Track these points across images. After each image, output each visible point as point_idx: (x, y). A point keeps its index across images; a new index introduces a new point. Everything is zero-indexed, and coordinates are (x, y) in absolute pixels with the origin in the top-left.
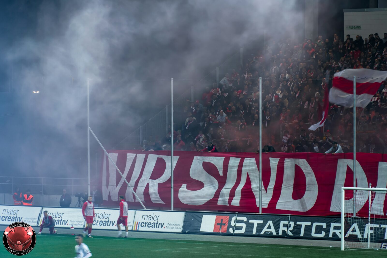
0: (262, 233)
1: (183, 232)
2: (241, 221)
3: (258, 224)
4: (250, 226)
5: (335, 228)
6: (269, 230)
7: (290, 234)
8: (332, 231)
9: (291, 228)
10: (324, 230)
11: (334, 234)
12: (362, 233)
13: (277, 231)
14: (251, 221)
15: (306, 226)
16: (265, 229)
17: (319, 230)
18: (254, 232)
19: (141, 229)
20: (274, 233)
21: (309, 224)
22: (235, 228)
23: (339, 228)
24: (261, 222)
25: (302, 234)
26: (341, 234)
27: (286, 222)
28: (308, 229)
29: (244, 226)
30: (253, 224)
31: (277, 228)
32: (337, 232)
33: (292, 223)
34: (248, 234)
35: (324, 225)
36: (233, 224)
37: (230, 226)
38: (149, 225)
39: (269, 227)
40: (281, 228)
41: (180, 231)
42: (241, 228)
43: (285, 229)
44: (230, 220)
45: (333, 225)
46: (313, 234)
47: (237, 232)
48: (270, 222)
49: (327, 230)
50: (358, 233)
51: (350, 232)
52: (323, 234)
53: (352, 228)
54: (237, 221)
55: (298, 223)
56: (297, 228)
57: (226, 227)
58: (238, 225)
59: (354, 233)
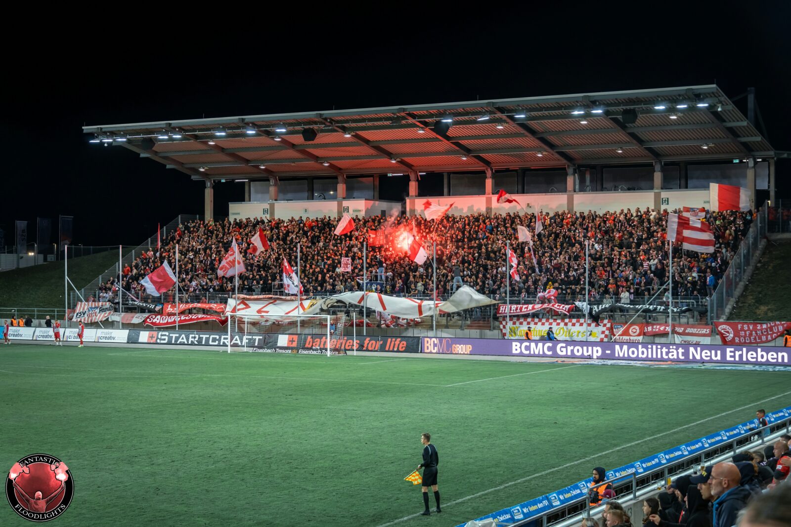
0: (178, 342)
1: (128, 343)
2: (165, 335)
3: (176, 337)
4: (170, 338)
5: (224, 339)
6: (182, 340)
7: (196, 343)
8: (222, 340)
9: (197, 339)
10: (217, 340)
11: (224, 343)
12: (242, 342)
13: (188, 341)
14: (171, 335)
15: (206, 338)
16: (180, 340)
17: (214, 340)
18: (173, 342)
19: (100, 341)
20: (186, 342)
21: (208, 336)
22: (161, 339)
23: (227, 339)
24: (178, 335)
25: (203, 343)
26: (228, 342)
27: (194, 336)
28: (207, 339)
29: (166, 338)
30: (172, 337)
31: (188, 339)
32: (226, 341)
33: (197, 336)
34: (169, 343)
35: (218, 337)
36: (159, 337)
37: (158, 338)
38: (106, 338)
39: (183, 339)
40: (190, 339)
41: (126, 342)
42: (164, 340)
43: (193, 340)
44: (158, 335)
45: (223, 337)
46: (211, 343)
47: (162, 342)
48: (183, 336)
49: (219, 340)
50: (239, 342)
51: (234, 341)
52: (217, 343)
53: (235, 339)
54: (162, 335)
55: (201, 336)
56: (200, 339)
57: (155, 339)
58: (163, 337)
59: (236, 342)
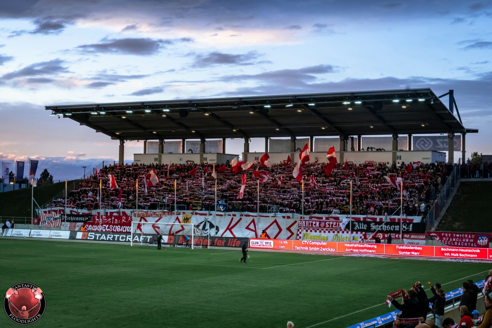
0: (100, 239)
1: (69, 239)
3: (99, 236)
4: (96, 237)
5: (129, 237)
6: (103, 238)
7: (111, 240)
9: (112, 237)
11: (128, 240)
12: (139, 240)
13: (106, 238)
14: (96, 235)
16: (102, 238)
17: (122, 238)
18: (97, 239)
19: (52, 237)
21: (119, 236)
22: (90, 237)
23: (130, 237)
24: (100, 235)
25: (116, 240)
26: (131, 239)
27: (110, 235)
28: (118, 238)
29: (93, 236)
31: (106, 237)
32: (130, 239)
33: (112, 235)
34: (95, 239)
35: (125, 236)
36: (89, 235)
37: (88, 236)
38: (56, 236)
39: (103, 237)
40: (108, 237)
41: (68, 238)
42: (92, 237)
43: (110, 238)
44: (88, 234)
46: (120, 240)
47: (90, 238)
48: (104, 235)
49: (126, 238)
50: (138, 239)
52: (124, 240)
54: (90, 234)
55: (115, 235)
56: (114, 237)
57: (86, 237)
58: (91, 236)
59: (136, 239)
